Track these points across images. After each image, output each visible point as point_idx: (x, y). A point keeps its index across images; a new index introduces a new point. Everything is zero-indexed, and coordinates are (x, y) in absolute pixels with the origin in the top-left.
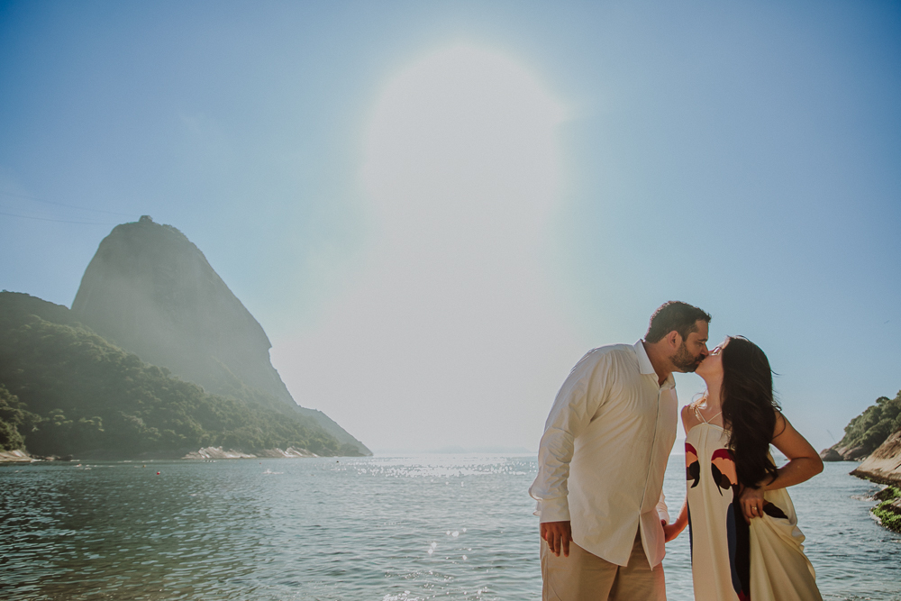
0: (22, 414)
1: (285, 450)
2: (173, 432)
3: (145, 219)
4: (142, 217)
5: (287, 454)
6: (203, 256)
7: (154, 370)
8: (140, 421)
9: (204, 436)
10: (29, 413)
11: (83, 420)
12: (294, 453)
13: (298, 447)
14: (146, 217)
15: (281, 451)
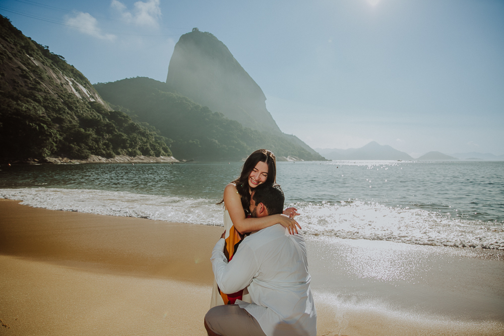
0: (164, 139)
1: (287, 157)
2: (234, 147)
3: (195, 30)
4: (193, 29)
5: (288, 159)
6: (227, 48)
7: (216, 114)
8: (217, 141)
9: (248, 149)
10: (167, 138)
11: (191, 141)
12: (292, 159)
13: (293, 155)
14: (196, 29)
15: (285, 158)
